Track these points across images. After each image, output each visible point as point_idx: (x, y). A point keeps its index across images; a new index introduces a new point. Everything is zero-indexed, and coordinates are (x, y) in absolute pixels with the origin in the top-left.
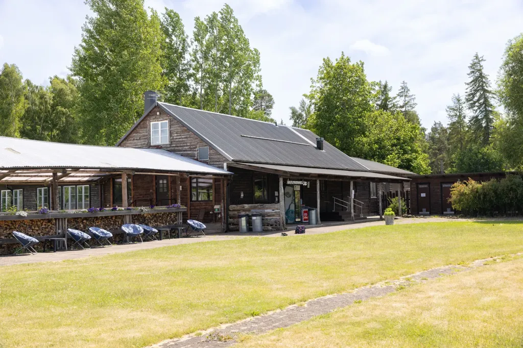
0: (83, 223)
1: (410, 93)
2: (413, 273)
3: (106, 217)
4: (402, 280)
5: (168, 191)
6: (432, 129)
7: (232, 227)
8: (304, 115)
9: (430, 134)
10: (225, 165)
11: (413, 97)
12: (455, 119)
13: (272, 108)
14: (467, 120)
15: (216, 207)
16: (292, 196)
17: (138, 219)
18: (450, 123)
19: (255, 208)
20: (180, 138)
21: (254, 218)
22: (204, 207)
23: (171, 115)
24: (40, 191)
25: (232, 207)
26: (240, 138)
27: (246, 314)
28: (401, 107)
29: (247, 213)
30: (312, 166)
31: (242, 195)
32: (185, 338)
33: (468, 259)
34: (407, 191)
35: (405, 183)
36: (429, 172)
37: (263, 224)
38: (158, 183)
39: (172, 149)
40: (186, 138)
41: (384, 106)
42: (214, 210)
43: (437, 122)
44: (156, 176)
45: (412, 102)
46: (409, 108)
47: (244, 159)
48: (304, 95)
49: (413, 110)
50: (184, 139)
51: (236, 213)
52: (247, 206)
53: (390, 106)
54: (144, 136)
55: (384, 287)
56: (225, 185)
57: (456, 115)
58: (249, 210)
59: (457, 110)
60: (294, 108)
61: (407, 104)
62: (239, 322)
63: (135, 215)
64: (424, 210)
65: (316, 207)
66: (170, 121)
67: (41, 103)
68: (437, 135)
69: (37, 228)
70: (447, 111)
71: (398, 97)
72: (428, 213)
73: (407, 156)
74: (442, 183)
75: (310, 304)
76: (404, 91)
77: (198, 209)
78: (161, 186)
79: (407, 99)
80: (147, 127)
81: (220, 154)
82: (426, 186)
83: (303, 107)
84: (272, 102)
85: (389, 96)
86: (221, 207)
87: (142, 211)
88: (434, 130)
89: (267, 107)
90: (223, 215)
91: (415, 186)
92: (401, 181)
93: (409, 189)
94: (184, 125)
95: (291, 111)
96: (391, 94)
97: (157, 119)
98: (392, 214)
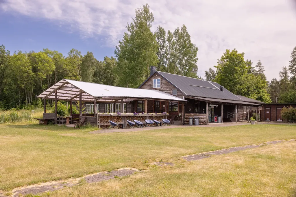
0: (131, 118)
1: (262, 66)
2: (266, 142)
3: (139, 116)
4: (262, 144)
5: (159, 107)
6: (272, 82)
7: (185, 122)
8: (211, 75)
9: (270, 84)
10: (184, 97)
11: (263, 67)
12: (283, 78)
13: (197, 71)
14: (289, 78)
15: (180, 114)
16: (210, 111)
17: (151, 118)
18: (280, 79)
19: (196, 115)
20: (165, 86)
21: (195, 119)
22: (174, 114)
23: (161, 76)
24: (106, 105)
25: (186, 114)
26: (189, 86)
27: (210, 150)
28: (257, 72)
29: (193, 117)
30: (219, 98)
31: (190, 110)
32: (193, 155)
33: (289, 138)
34: (260, 110)
35: (259, 107)
36: (271, 102)
37: (199, 122)
38: (155, 104)
39: (162, 90)
40: (168, 86)
41: (249, 72)
42: (178, 115)
43: (274, 78)
44: (155, 101)
45: (263, 69)
46: (261, 72)
47: (192, 95)
48: (215, 66)
49: (263, 73)
51: (188, 117)
52: (192, 114)
53: (252, 71)
54: (150, 84)
55: (256, 145)
56: (184, 105)
57: (284, 76)
58: (193, 116)
59: (284, 74)
60: (207, 71)
61: (260, 70)
62: (208, 152)
63: (149, 116)
64: (268, 119)
65: (221, 116)
66: (161, 79)
67: (100, 68)
68: (274, 84)
69: (116, 120)
70: (279, 74)
71: (256, 67)
72: (270, 120)
73: (261, 94)
74: (276, 107)
75: (231, 149)
76: (259, 65)
77: (172, 115)
78: (157, 105)
79: (260, 68)
80: (151, 81)
81: (182, 93)
82: (269, 108)
83: (211, 71)
84: (197, 69)
85: (252, 66)
86: (182, 114)
87: (153, 115)
88: (273, 82)
89: (195, 71)
90: (182, 117)
91: (264, 108)
92: (258, 106)
93: (261, 109)
94: (167, 80)
95: (205, 73)
96: (253, 66)
97: (155, 77)
98: (254, 120)
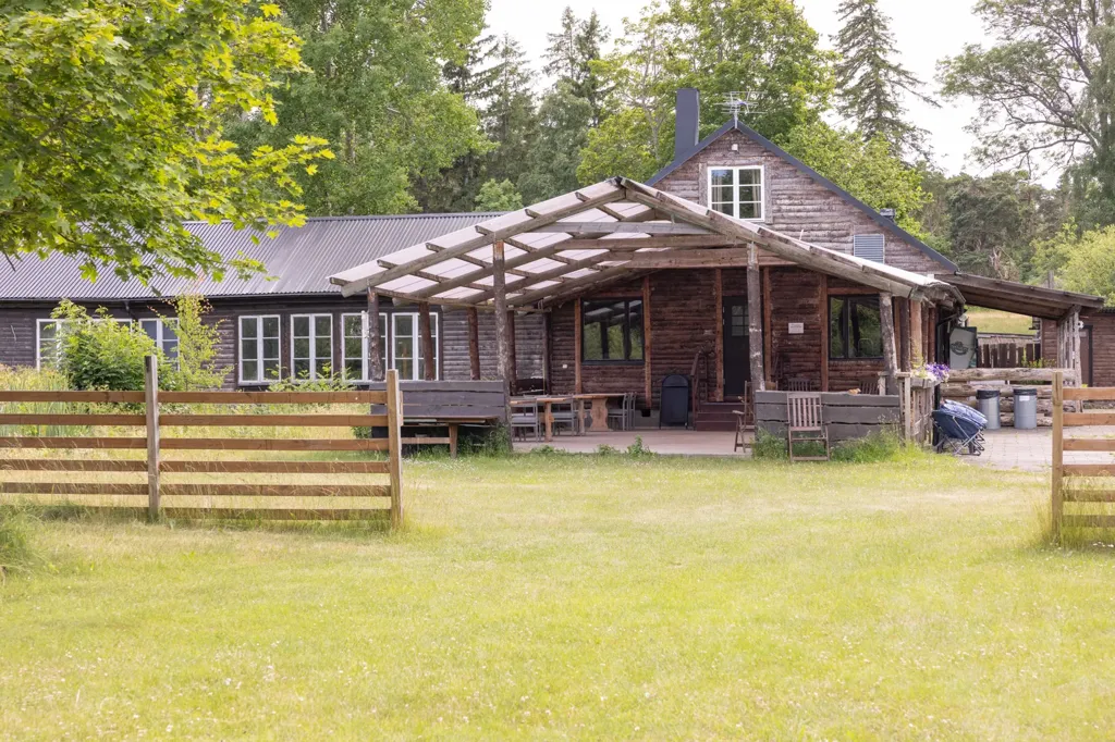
10: (929, 278)
20: (799, 211)
22: (869, 372)
38: (728, 315)
40: (819, 210)
50: (811, 214)
78: (738, 320)
80: (696, 177)
81: (917, 253)
97: (728, 159)
